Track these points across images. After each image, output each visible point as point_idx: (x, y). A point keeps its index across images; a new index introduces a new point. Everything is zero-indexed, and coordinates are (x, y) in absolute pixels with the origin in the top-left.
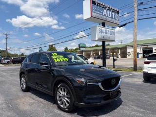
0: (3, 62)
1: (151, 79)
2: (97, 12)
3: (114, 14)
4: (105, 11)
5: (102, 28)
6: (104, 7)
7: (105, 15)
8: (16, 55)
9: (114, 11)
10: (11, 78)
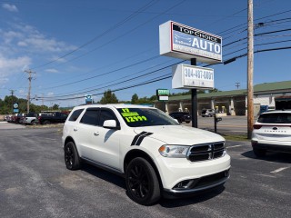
0: (25, 121)
1: (267, 154)
2: (182, 42)
3: (211, 44)
4: (195, 39)
5: (191, 69)
6: (193, 34)
7: (196, 47)
8: (44, 108)
9: (212, 40)
10: (43, 148)
